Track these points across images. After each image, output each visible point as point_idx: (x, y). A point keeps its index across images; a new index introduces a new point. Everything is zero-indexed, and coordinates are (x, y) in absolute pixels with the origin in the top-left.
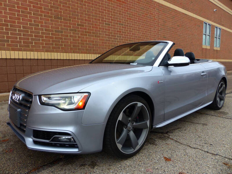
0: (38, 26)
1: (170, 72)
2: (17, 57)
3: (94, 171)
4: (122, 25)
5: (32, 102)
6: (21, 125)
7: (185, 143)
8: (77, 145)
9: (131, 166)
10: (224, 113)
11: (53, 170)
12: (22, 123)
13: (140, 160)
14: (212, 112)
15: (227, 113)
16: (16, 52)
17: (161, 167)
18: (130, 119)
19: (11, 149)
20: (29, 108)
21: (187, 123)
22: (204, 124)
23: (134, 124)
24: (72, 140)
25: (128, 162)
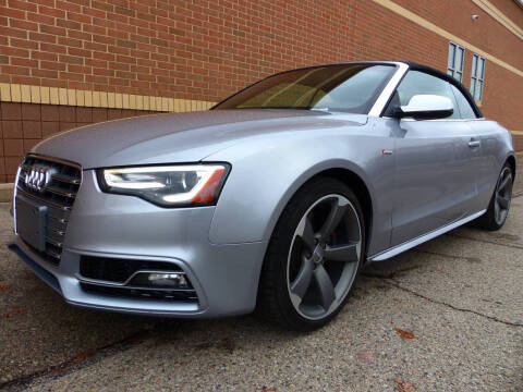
0: (78, 27)
1: (405, 131)
2: (26, 99)
3: (234, 361)
4: (272, 37)
5: (79, 186)
6: (49, 245)
7: (438, 299)
8: (194, 294)
9: (321, 349)
10: (509, 237)
11: (130, 358)
12: (51, 240)
13: (341, 335)
14: (484, 235)
15: (517, 238)
16: (24, 87)
17: (396, 352)
18: (318, 236)
19: (18, 307)
20: (71, 202)
21: (433, 256)
22: (471, 260)
23: (328, 249)
24: (183, 282)
25: (313, 341)
